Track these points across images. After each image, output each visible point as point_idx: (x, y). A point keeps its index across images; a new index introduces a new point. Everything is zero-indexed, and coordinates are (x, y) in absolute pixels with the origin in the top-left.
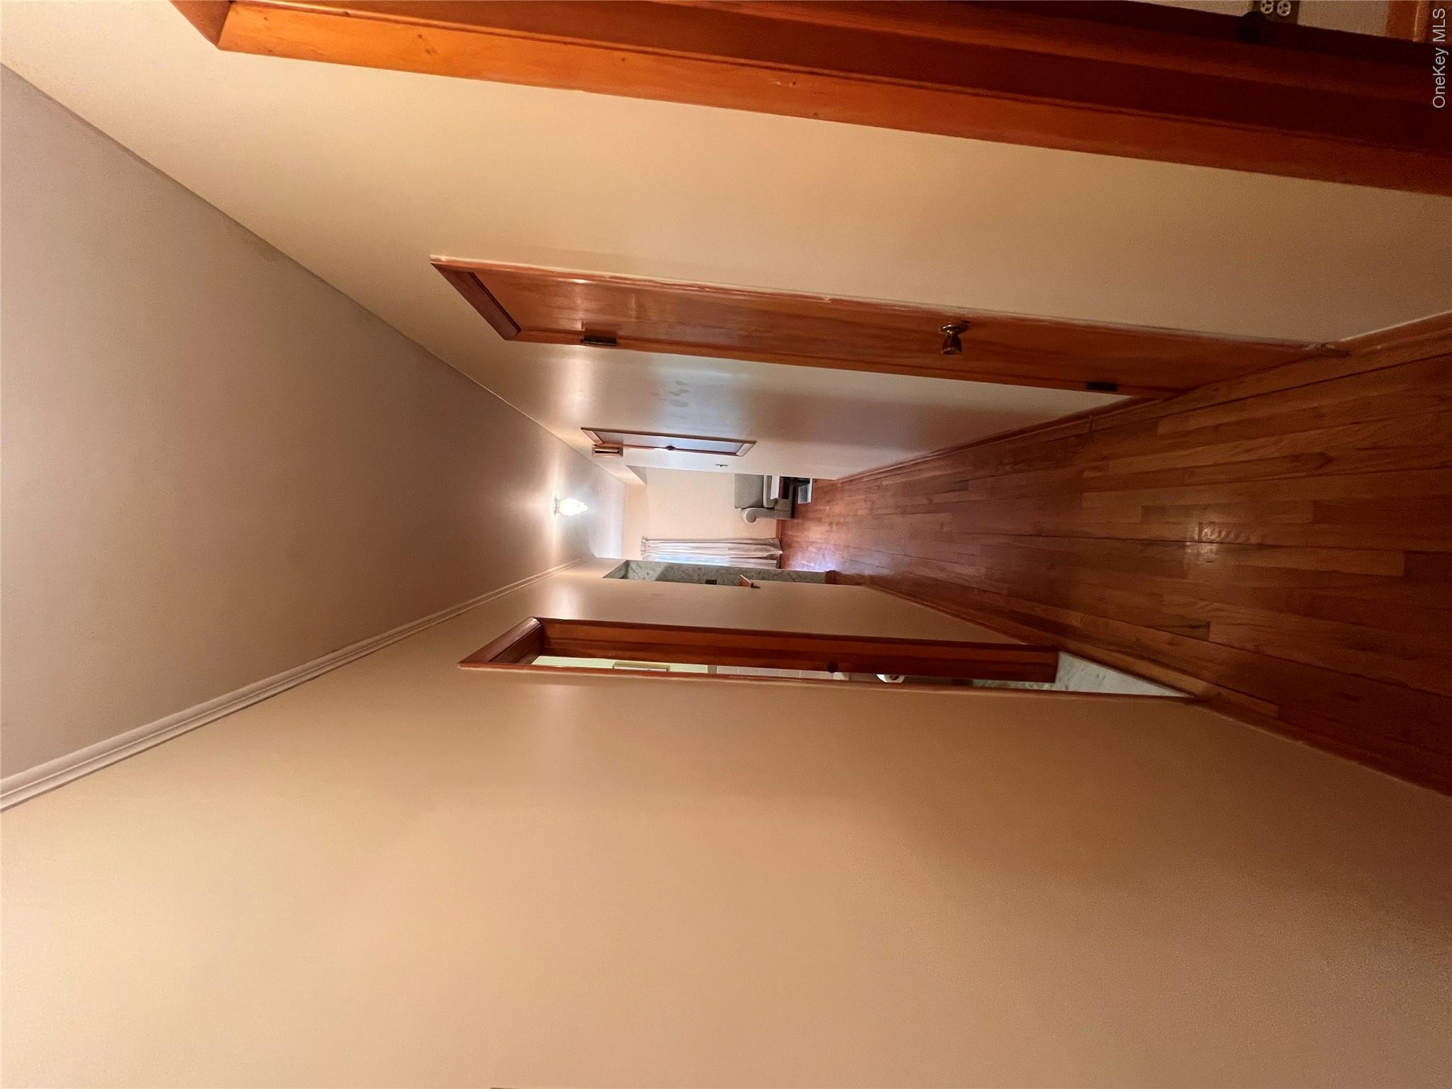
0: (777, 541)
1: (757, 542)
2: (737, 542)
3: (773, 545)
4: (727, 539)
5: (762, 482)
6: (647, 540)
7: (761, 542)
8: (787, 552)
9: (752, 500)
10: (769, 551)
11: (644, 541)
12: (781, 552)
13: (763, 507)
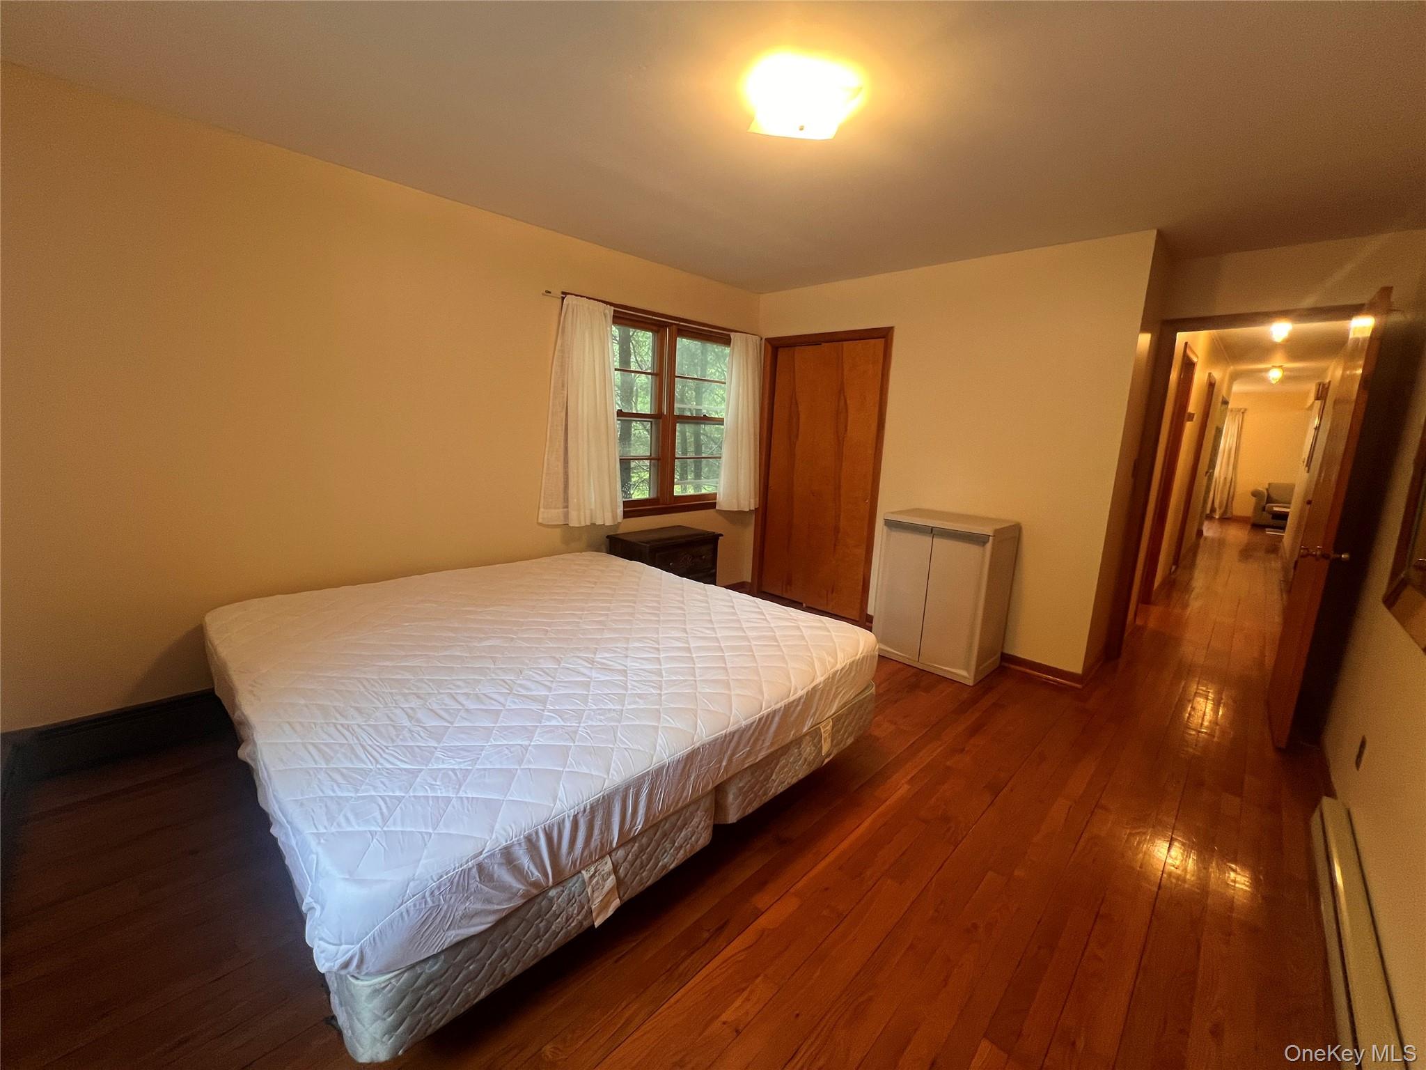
0: (1229, 515)
1: (1230, 500)
2: (1231, 484)
3: (1225, 512)
4: (1235, 477)
5: (1288, 503)
6: (1243, 413)
7: (1229, 504)
8: (1216, 522)
9: (1274, 496)
10: (1220, 508)
11: (1242, 411)
12: (1217, 517)
13: (1267, 503)
